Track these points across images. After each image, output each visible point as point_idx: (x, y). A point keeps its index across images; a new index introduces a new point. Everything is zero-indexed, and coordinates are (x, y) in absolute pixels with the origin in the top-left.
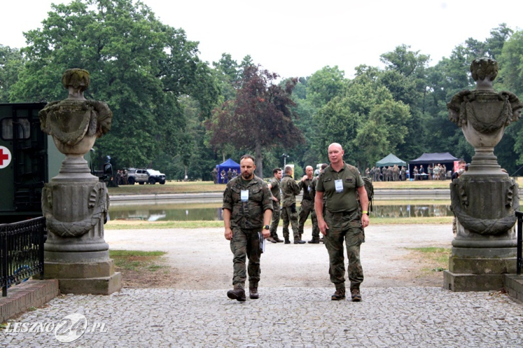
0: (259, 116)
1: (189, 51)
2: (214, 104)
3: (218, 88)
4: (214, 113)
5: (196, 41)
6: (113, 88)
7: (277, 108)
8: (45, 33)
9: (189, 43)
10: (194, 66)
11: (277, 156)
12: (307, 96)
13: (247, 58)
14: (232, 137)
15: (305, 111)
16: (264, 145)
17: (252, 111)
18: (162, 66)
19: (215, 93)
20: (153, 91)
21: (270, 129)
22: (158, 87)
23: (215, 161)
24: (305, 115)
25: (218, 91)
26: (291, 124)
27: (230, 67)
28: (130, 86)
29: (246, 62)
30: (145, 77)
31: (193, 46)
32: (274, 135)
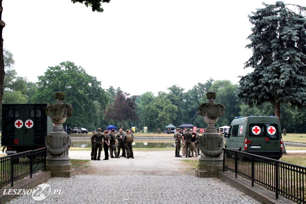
0: (123, 109)
1: (98, 85)
2: (106, 104)
3: (108, 99)
4: (106, 107)
5: (100, 81)
6: (70, 98)
7: (129, 106)
8: (45, 77)
9: (98, 82)
10: (99, 90)
11: (129, 124)
12: (140, 102)
13: (119, 88)
14: (113, 117)
15: (139, 107)
16: (124, 119)
17: (120, 107)
18: (88, 90)
19: (107, 100)
20: (84, 99)
21: (127, 114)
22: (86, 98)
23: (106, 125)
24: (139, 109)
25: (108, 100)
26: (134, 112)
27: (112, 91)
28: (76, 97)
29: (118, 89)
30: (82, 94)
31: (99, 83)
32: (128, 116)
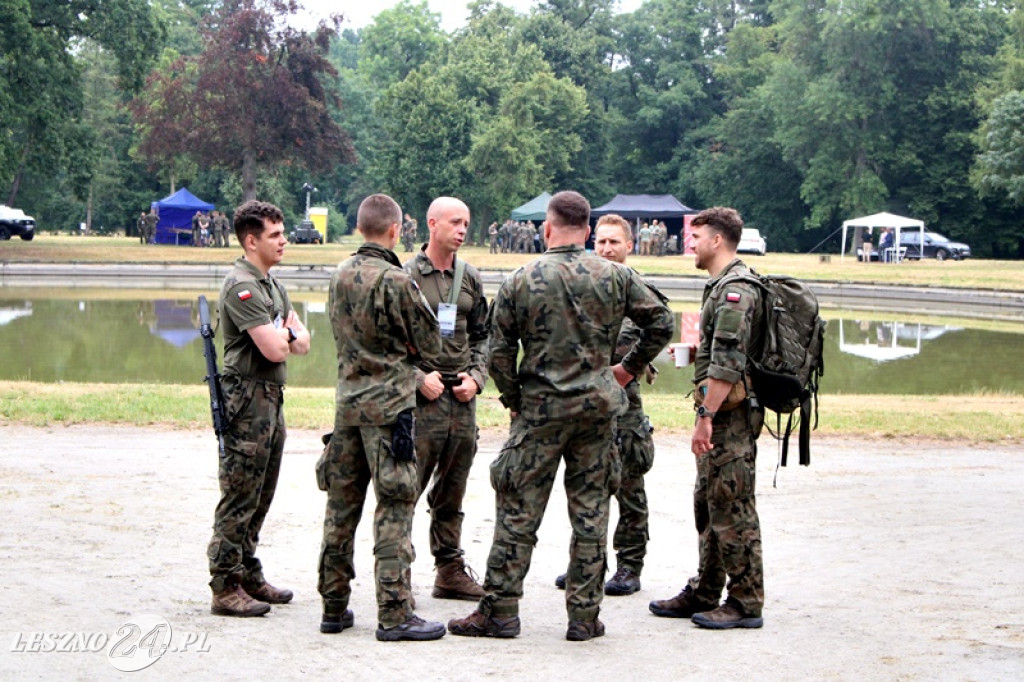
0: (253, 95)
2: (150, 62)
4: (150, 82)
7: (296, 78)
11: (291, 189)
12: (359, 62)
14: (190, 141)
15: (355, 93)
16: (262, 160)
17: (238, 84)
19: (154, 34)
20: (6, 22)
21: (276, 125)
22: (17, 14)
23: (150, 193)
24: (355, 102)
26: (324, 118)
32: (285, 139)
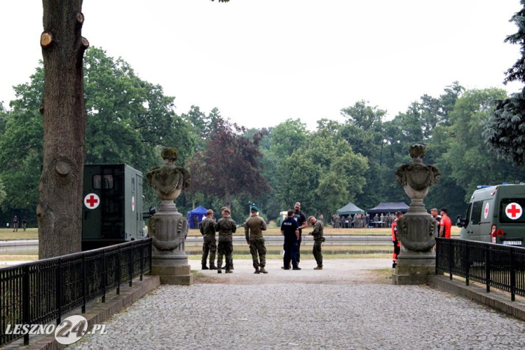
0: (228, 166)
1: (165, 105)
2: (187, 155)
3: (192, 140)
4: (187, 162)
5: (172, 96)
6: (96, 139)
7: (245, 158)
8: (32, 87)
9: (166, 98)
10: (170, 120)
11: (242, 204)
12: (271, 147)
13: (215, 110)
14: (203, 185)
15: (269, 161)
16: (232, 193)
17: (222, 162)
18: (141, 119)
19: (189, 144)
20: (132, 142)
21: (238, 178)
22: (137, 139)
23: (184, 208)
24: (269, 164)
25: (192, 143)
26: (258, 175)
27: (198, 119)
28: (112, 137)
29: (213, 114)
30: (126, 130)
31: (169, 100)
32: (242, 183)
